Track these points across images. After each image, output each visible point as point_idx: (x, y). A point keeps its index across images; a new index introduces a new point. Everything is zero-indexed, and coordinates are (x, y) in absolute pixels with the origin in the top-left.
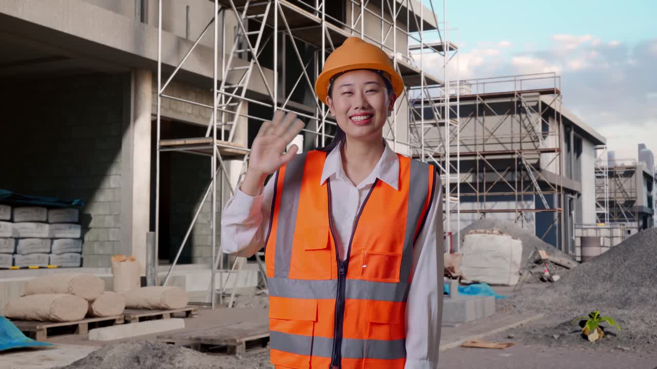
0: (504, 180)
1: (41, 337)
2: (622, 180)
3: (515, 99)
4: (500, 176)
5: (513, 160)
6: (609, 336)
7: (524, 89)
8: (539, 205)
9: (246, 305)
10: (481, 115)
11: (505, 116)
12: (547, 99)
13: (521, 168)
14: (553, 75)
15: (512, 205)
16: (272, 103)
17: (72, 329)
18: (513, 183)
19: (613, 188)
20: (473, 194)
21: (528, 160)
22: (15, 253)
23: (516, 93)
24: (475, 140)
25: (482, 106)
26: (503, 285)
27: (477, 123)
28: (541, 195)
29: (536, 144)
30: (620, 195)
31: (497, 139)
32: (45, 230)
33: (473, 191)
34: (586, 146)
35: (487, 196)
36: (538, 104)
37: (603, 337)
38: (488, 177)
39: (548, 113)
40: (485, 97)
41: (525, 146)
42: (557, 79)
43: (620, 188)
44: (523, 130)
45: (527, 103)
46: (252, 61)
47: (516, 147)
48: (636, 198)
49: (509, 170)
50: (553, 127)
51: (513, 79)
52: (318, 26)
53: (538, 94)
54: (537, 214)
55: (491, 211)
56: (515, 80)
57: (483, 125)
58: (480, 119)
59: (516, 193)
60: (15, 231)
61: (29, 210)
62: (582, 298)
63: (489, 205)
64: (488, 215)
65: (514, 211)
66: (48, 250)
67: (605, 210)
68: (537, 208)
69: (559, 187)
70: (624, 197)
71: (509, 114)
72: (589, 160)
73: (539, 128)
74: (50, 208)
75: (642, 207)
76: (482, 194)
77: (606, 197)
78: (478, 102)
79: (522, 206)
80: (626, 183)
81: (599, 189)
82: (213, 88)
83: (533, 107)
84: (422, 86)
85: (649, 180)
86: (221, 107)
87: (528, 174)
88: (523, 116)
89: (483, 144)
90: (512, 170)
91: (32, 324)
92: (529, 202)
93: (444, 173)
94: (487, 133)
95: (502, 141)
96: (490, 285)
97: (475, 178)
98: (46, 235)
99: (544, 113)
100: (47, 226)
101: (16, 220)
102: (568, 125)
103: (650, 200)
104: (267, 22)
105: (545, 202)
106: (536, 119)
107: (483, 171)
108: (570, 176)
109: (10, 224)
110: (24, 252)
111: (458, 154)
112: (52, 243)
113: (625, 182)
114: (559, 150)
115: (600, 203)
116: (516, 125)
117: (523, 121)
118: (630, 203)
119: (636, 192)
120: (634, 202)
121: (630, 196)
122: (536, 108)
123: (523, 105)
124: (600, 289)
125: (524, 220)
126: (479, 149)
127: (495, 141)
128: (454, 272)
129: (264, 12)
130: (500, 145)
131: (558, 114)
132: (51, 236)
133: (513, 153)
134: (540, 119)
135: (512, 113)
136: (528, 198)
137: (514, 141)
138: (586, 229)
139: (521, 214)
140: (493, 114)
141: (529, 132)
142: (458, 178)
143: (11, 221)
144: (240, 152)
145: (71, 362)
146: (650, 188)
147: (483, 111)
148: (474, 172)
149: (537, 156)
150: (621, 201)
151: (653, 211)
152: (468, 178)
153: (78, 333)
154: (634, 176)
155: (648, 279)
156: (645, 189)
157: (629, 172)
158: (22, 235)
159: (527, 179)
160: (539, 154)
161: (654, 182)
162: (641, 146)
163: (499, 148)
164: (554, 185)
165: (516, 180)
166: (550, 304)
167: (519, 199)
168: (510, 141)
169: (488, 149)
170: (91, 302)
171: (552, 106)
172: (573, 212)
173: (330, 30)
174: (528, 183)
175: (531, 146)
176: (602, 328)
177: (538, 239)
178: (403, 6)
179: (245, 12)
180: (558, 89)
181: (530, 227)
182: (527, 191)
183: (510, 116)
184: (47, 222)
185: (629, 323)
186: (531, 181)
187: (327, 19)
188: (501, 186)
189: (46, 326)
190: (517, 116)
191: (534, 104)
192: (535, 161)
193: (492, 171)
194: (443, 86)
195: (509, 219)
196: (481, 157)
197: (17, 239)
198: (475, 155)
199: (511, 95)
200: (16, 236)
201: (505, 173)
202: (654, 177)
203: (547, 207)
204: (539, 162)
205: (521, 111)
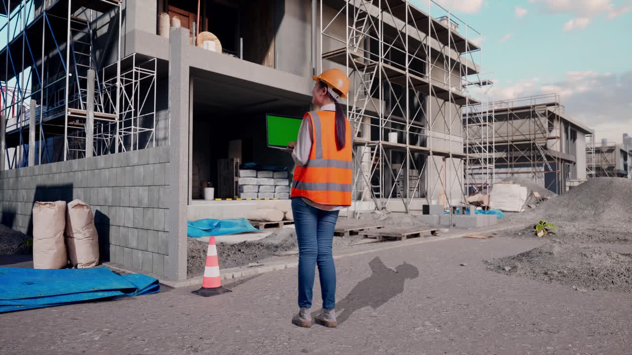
0: (525, 155)
1: (262, 228)
2: (606, 154)
3: (531, 110)
4: (522, 153)
5: (530, 144)
6: (551, 234)
7: (537, 104)
8: (546, 168)
9: (366, 217)
10: (510, 119)
11: (525, 120)
12: (551, 109)
13: (535, 148)
14: (554, 95)
15: (530, 169)
16: (379, 117)
17: (276, 225)
18: (530, 157)
19: (600, 159)
20: (506, 164)
21: (539, 144)
22: (258, 192)
23: (531, 107)
24: (508, 133)
25: (511, 115)
26: (515, 212)
27: (509, 124)
28: (547, 164)
29: (545, 134)
30: (604, 163)
31: (520, 133)
32: (272, 182)
33: (506, 162)
34: (579, 135)
35: (514, 165)
36: (545, 113)
37: (547, 235)
38: (514, 154)
39: (552, 117)
40: (513, 109)
41: (537, 136)
42: (557, 97)
43: (604, 159)
44: (536, 127)
45: (538, 111)
46: (367, 96)
47: (532, 137)
48: (615, 165)
49: (527, 150)
50: (557, 125)
51: (530, 98)
52: (405, 76)
53: (545, 106)
54: (545, 174)
55: (517, 173)
56: (531, 99)
57: (512, 125)
58: (511, 122)
59: (532, 162)
60: (257, 182)
61: (265, 172)
62: (549, 217)
63: (516, 170)
64: (516, 175)
65: (530, 172)
66: (274, 191)
67: (593, 172)
68: (545, 170)
69: (558, 159)
70: (607, 164)
71: (527, 118)
72: (582, 143)
73: (546, 126)
74: (274, 171)
75: (619, 170)
76: (511, 163)
77: (594, 164)
78: (509, 113)
79: (536, 170)
80: (609, 157)
81: (589, 160)
82: (346, 110)
83: (542, 114)
84: (467, 105)
85: (624, 154)
86: (354, 120)
87: (539, 151)
88: (537, 119)
89: (512, 136)
90: (530, 150)
91: (258, 222)
92: (540, 168)
93: (485, 152)
94: (514, 130)
95: (524, 134)
96: (503, 211)
97: (507, 155)
98: (272, 184)
99: (550, 117)
100: (272, 180)
101: (258, 176)
102: (566, 123)
103: (626, 166)
104: (376, 75)
105: (550, 167)
106: (545, 121)
107: (512, 151)
108: (568, 151)
109: (256, 179)
110: (263, 192)
111: (494, 142)
112: (275, 188)
113: (608, 155)
114: (560, 138)
115: (589, 168)
116: (532, 124)
117: (536, 122)
118: (611, 168)
119: (615, 161)
120: (614, 167)
121: (611, 164)
122: (544, 114)
123: (536, 113)
124: (560, 211)
125: (537, 178)
126: (510, 138)
127: (519, 134)
128: (483, 204)
129: (374, 71)
130: (522, 136)
131: (558, 116)
132: (275, 185)
133: (530, 140)
134: (547, 120)
135: (529, 118)
136: (539, 165)
137: (531, 133)
138: (573, 182)
139: (535, 174)
140: (518, 119)
141: (540, 128)
142: (494, 155)
143: (257, 177)
144: (363, 142)
145: (265, 236)
146: (625, 159)
147: (512, 117)
148: (507, 151)
149: (545, 141)
150: (605, 167)
151: (627, 173)
152: (503, 155)
153: (279, 227)
154: (614, 152)
155: (590, 206)
156: (622, 160)
157: (611, 150)
158: (261, 184)
159: (539, 154)
160: (546, 140)
161: (628, 156)
162: (625, 135)
163: (522, 138)
164: (555, 158)
165: (532, 155)
166: (530, 219)
167: (534, 166)
168: (528, 133)
169: (515, 138)
170: (285, 213)
171: (554, 113)
172: (570, 173)
173: (411, 78)
174: (539, 157)
175: (541, 136)
176: (547, 230)
177: (546, 189)
178: (457, 62)
179: (364, 72)
180: (558, 102)
181: (541, 182)
182: (539, 161)
183: (528, 119)
184: (273, 178)
185: (565, 227)
186: (541, 156)
187: (410, 72)
188: (523, 159)
189: (264, 224)
190: (533, 119)
191: (543, 112)
192: (544, 144)
193: (517, 150)
194: (481, 104)
195: (528, 178)
196: (511, 143)
197: (259, 186)
198: (508, 142)
199: (528, 108)
200: (259, 184)
201: (524, 152)
202: (628, 152)
203: (551, 170)
204: (546, 145)
205: (535, 116)
